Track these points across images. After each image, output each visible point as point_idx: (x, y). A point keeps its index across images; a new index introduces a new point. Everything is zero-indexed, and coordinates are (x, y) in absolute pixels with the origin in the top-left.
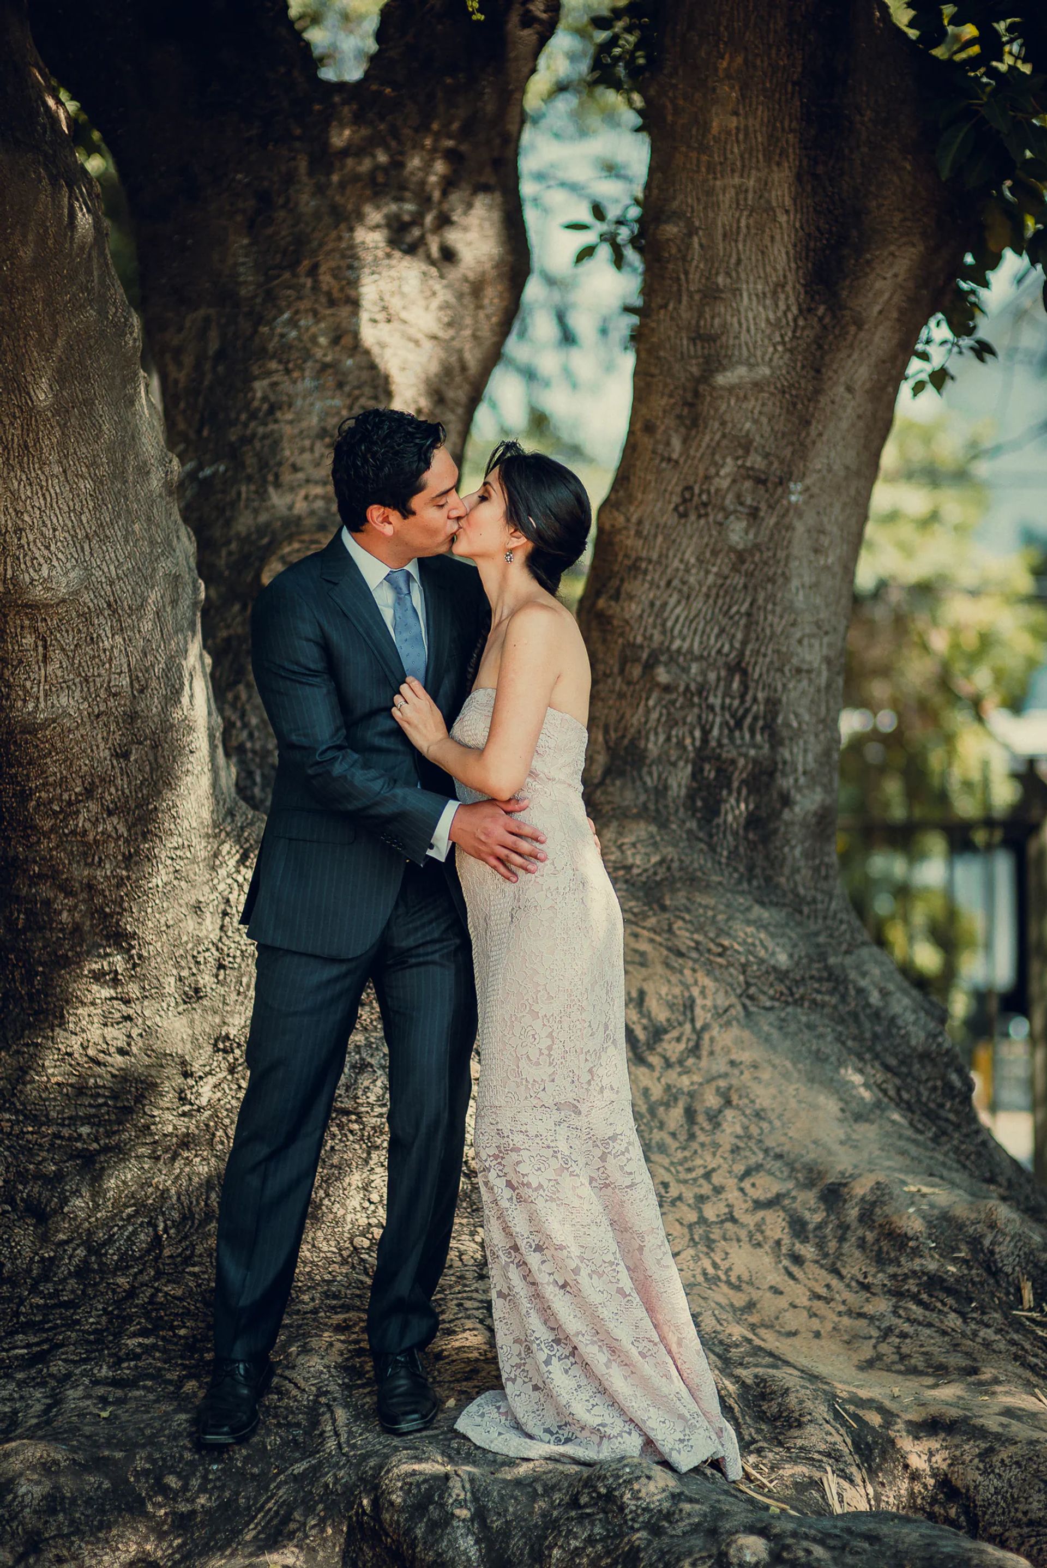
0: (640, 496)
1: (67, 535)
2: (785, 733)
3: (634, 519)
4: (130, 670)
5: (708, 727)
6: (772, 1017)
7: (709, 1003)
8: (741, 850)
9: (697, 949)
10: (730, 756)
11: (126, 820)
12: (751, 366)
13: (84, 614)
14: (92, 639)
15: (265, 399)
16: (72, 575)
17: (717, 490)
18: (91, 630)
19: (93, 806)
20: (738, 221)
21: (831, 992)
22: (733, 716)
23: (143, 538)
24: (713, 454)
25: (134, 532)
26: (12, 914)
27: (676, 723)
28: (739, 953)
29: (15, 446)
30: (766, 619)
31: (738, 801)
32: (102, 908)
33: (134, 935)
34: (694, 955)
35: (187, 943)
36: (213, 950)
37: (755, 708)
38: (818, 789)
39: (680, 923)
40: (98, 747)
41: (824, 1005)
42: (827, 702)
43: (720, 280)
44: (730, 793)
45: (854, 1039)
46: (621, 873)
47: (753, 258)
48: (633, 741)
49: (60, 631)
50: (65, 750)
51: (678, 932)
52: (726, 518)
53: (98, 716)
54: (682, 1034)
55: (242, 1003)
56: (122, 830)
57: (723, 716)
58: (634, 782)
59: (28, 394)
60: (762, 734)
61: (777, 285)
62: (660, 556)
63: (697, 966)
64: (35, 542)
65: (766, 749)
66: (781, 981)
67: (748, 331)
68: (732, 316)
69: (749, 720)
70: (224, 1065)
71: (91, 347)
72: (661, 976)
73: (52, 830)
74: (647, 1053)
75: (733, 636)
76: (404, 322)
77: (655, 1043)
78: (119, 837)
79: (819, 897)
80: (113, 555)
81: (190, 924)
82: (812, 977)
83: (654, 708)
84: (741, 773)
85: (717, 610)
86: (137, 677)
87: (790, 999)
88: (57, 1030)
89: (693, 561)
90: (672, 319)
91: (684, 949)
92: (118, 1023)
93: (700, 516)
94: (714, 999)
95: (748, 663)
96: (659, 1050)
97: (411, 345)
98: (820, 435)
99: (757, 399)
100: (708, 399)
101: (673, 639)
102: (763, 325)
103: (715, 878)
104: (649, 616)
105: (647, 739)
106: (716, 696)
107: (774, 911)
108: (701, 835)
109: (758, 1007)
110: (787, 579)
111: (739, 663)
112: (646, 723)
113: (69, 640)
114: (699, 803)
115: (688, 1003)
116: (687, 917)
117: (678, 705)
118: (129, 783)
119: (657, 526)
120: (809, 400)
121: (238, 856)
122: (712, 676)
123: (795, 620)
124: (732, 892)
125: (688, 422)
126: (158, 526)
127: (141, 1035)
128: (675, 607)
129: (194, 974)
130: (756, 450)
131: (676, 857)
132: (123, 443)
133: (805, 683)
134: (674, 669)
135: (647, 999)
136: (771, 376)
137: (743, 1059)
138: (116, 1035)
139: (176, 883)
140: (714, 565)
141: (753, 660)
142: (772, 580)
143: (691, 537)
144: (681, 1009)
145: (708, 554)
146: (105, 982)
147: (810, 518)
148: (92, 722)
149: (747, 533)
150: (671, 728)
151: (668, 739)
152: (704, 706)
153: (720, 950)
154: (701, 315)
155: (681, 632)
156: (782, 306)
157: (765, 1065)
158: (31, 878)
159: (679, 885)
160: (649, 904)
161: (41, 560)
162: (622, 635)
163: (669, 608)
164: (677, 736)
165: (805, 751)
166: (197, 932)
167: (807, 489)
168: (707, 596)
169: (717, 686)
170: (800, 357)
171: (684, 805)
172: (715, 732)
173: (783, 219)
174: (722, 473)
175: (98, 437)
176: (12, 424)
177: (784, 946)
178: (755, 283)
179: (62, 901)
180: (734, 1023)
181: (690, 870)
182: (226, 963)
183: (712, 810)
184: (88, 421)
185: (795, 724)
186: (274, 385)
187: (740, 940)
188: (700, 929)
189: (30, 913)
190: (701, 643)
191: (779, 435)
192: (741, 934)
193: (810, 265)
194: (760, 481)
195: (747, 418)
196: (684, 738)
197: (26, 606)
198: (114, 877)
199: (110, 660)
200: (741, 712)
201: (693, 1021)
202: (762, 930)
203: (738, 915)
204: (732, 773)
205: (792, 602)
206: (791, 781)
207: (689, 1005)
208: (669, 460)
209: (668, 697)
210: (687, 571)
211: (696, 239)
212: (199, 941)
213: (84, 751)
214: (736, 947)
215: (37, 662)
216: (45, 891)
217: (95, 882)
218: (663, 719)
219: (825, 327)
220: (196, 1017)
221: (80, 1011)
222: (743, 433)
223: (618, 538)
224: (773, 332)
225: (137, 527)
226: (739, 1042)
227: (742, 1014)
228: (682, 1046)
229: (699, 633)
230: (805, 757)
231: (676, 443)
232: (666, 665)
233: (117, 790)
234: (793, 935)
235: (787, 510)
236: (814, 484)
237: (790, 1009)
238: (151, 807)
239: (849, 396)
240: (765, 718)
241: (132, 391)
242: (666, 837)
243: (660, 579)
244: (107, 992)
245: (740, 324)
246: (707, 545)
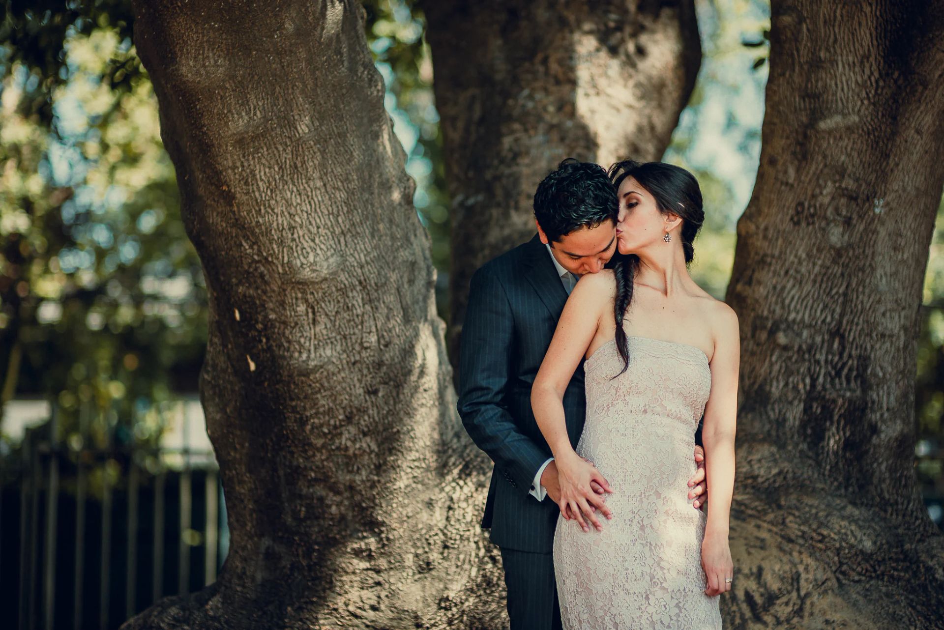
0: (766, 210)
1: (327, 231)
2: (873, 381)
3: (762, 227)
4: (377, 330)
5: (815, 376)
6: (859, 588)
7: (811, 577)
8: (841, 465)
9: (803, 537)
10: (832, 397)
11: (377, 440)
12: (844, 115)
13: (341, 289)
14: (348, 307)
15: (511, 150)
16: (331, 260)
17: (821, 205)
18: (347, 300)
19: (353, 429)
20: (835, 12)
21: (906, 570)
22: (834, 367)
23: (386, 235)
24: (818, 179)
25: (379, 230)
26: (296, 507)
27: (792, 373)
28: (835, 540)
29: (288, 166)
30: (857, 297)
31: (838, 429)
32: (360, 504)
33: (383, 524)
34: (801, 541)
35: (422, 529)
36: (441, 535)
37: (850, 362)
38: (899, 422)
39: (791, 518)
40: (354, 386)
41: (899, 579)
42: (905, 359)
43: (822, 55)
44: (832, 424)
45: (923, 605)
46: (750, 481)
47: (846, 39)
48: (761, 387)
49: (324, 301)
50: (331, 388)
51: (790, 525)
52: (828, 224)
53: (354, 363)
54: (789, 600)
55: (459, 574)
56: (374, 447)
57: (826, 368)
58: (761, 415)
59: (296, 128)
60: (856, 381)
61: (863, 57)
62: (781, 253)
63: (803, 550)
64: (303, 236)
65: (858, 392)
66: (867, 561)
67: (843, 90)
68: (831, 79)
69: (845, 371)
70: (445, 619)
71: (343, 95)
72: (775, 557)
73: (324, 446)
74: (763, 613)
75: (834, 311)
76: (608, 95)
77: (769, 606)
78: (372, 452)
79: (900, 500)
80: (362, 246)
81: (424, 516)
82: (891, 559)
83: (776, 362)
84: (840, 409)
85: (822, 291)
86: (383, 336)
87: (873, 575)
88: (328, 592)
89: (804, 256)
90: (788, 83)
91: (793, 537)
92: (372, 587)
93: (808, 224)
94: (815, 575)
95: (845, 330)
96: (772, 611)
97: (614, 112)
98: (897, 165)
99: (849, 139)
100: (814, 139)
101: (789, 313)
102: (853, 86)
103: (819, 486)
104: (773, 295)
105: (771, 386)
106: (821, 354)
107: (863, 509)
108: (810, 454)
109: (849, 580)
110: (873, 269)
111: (838, 330)
112: (770, 373)
113: (331, 308)
114: (809, 431)
115: (795, 577)
116: (797, 514)
117: (794, 359)
118: (378, 413)
119: (779, 232)
120: (888, 140)
121: (460, 467)
122: (818, 339)
123: (880, 298)
124: (831, 495)
125: (800, 157)
126: (398, 226)
127: (387, 596)
128: (791, 289)
129: (426, 552)
130: (849, 176)
131: (791, 470)
132: (369, 165)
133: (888, 344)
134: (790, 333)
135: (764, 573)
136: (860, 122)
137: (835, 619)
138: (369, 596)
139: (414, 485)
140: (819, 258)
141: (848, 328)
142: (862, 270)
143: (802, 239)
144: (790, 581)
145: (815, 251)
146: (363, 557)
147: (890, 225)
148: (350, 368)
149: (843, 236)
150: (789, 377)
151: (787, 384)
152: (812, 361)
153: (820, 538)
154: (809, 80)
155: (795, 307)
156: (867, 71)
157: (853, 624)
158: (309, 481)
159: (792, 490)
160: (769, 504)
161: (309, 250)
162: (754, 310)
163: (786, 291)
164: (793, 382)
165: (889, 394)
166: (429, 522)
167: (887, 204)
168: (815, 281)
169: (822, 348)
170: (881, 109)
171: (798, 432)
172: (821, 380)
173: (867, 9)
174: (825, 192)
175: (349, 161)
176: (284, 150)
177: (869, 535)
178: (847, 56)
179: (331, 498)
180: (830, 592)
181: (801, 478)
182: (449, 544)
183: (817, 438)
184: (342, 149)
185: (881, 374)
186: (517, 140)
187: (836, 531)
188: (805, 522)
189: (309, 507)
190: (810, 315)
191: (866, 165)
192: (837, 526)
193: (887, 43)
194: (853, 198)
195: (842, 152)
196: (798, 384)
197: (299, 283)
198: (368, 481)
199: (362, 323)
200: (839, 365)
201: (798, 590)
202: (853, 524)
203: (835, 512)
204: (833, 410)
205: (877, 286)
206: (878, 415)
207: (796, 578)
208: (787, 184)
209: (786, 354)
210: (800, 263)
211: (804, 26)
212: (430, 528)
213: (345, 389)
214: (832, 535)
215: (309, 324)
216: (320, 490)
217: (354, 484)
218: (783, 371)
219: (899, 87)
220: (427, 583)
221: (344, 578)
222: (840, 163)
223: (750, 241)
224: (861, 91)
225: (381, 226)
226: (834, 607)
227: (836, 585)
228: (790, 609)
229: (809, 307)
230: (888, 398)
231: (792, 172)
232: (785, 331)
233: (369, 417)
234: (877, 528)
235: (873, 220)
236: (893, 200)
237: (872, 582)
238: (395, 430)
239: (917, 137)
240: (857, 369)
241: (377, 128)
242: (784, 456)
243: (781, 269)
244: (364, 565)
245: (836, 84)
246: (814, 244)
